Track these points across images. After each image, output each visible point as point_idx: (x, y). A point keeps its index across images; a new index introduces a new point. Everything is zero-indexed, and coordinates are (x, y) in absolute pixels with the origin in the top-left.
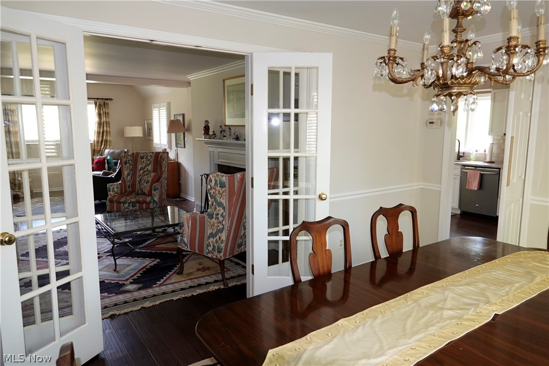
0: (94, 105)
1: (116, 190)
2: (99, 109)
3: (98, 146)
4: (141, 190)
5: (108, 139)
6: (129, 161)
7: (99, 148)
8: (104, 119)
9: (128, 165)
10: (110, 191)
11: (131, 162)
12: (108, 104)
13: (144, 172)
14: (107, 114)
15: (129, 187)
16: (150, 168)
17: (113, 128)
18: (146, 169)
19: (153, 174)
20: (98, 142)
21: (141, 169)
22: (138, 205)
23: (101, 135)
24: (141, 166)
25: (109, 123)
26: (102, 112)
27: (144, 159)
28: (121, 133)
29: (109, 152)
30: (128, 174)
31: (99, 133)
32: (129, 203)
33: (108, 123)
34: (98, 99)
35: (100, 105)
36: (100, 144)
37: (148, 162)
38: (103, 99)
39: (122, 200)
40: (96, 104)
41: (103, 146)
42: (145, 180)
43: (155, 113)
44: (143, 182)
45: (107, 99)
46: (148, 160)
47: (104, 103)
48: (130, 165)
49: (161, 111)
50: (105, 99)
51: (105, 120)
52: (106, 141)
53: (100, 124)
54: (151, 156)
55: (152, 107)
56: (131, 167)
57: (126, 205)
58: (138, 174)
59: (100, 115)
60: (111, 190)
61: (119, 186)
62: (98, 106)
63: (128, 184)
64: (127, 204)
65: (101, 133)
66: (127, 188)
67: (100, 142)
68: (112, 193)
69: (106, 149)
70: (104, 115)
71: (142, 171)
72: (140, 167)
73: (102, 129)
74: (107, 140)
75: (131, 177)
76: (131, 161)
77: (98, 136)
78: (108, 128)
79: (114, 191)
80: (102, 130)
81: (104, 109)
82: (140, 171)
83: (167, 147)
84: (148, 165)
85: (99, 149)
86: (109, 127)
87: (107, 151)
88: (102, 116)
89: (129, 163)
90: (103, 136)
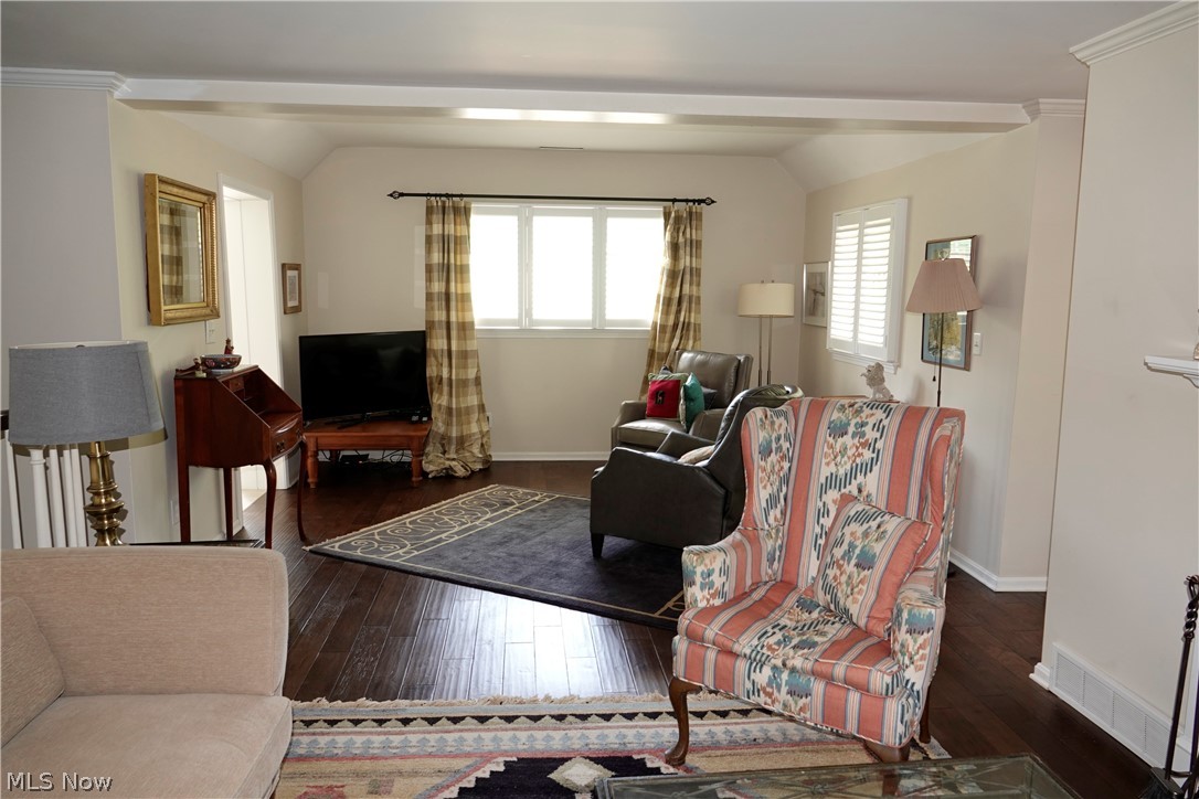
0: (662, 220)
1: (717, 580)
2: (676, 230)
3: (661, 341)
4: (828, 589)
5: (692, 320)
6: (778, 439)
7: (666, 345)
8: (685, 261)
9: (774, 457)
10: (692, 584)
11: (786, 445)
12: (699, 216)
13: (846, 500)
14: (695, 246)
15: (771, 560)
16: (874, 483)
17: (708, 290)
18: (852, 489)
19: (893, 525)
20: (663, 327)
21: (832, 482)
22: (818, 687)
23: (674, 308)
24: (832, 468)
25: (698, 271)
26: (681, 240)
27: (847, 439)
28: (733, 301)
29: (692, 359)
30: (772, 501)
31: (668, 302)
32: (775, 668)
33: (696, 273)
34: (674, 201)
35: (678, 219)
36: (668, 336)
37: (868, 455)
38: (687, 201)
39: (745, 644)
40: (667, 216)
41: (676, 341)
42: (852, 546)
43: (845, 241)
44: (838, 552)
45: (700, 201)
46: (866, 445)
47: (690, 213)
48: (783, 458)
49: (867, 231)
50: (694, 201)
51: (688, 264)
52: (686, 326)
53: (674, 276)
54: (878, 426)
55: (836, 219)
56: (786, 465)
57: (763, 677)
58: (814, 504)
59: (674, 248)
60: (698, 579)
61: (731, 559)
62: (671, 221)
63: (770, 543)
64: (767, 671)
65: (675, 302)
66: (765, 563)
67: (669, 330)
68: (699, 595)
69: (684, 350)
70: (688, 249)
71: (832, 495)
72: (826, 471)
73: (678, 289)
74: (689, 324)
75: (783, 513)
76: (787, 438)
77: (666, 312)
78: (695, 288)
79: (711, 585)
80: (677, 294)
81: (688, 230)
82: (823, 490)
83: (882, 358)
84: (866, 468)
85: (665, 350)
86: (699, 285)
87: (686, 356)
88: (681, 252)
89: (779, 449)
90: (678, 312)
